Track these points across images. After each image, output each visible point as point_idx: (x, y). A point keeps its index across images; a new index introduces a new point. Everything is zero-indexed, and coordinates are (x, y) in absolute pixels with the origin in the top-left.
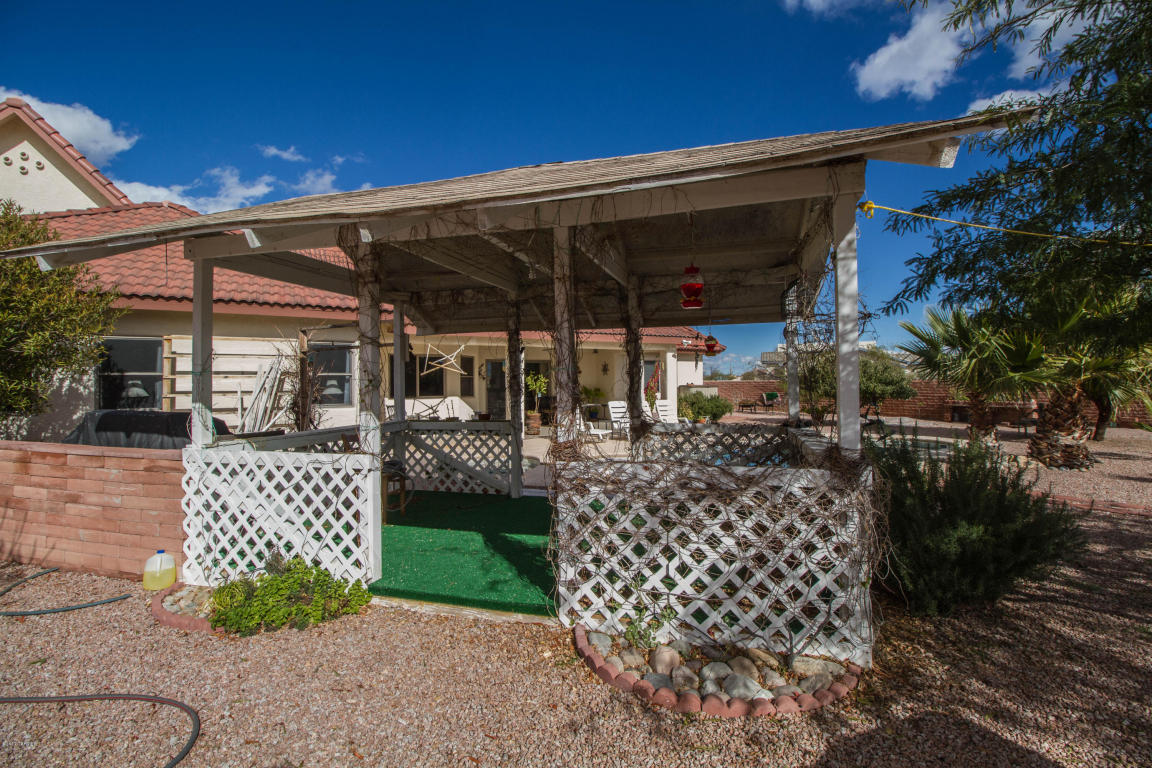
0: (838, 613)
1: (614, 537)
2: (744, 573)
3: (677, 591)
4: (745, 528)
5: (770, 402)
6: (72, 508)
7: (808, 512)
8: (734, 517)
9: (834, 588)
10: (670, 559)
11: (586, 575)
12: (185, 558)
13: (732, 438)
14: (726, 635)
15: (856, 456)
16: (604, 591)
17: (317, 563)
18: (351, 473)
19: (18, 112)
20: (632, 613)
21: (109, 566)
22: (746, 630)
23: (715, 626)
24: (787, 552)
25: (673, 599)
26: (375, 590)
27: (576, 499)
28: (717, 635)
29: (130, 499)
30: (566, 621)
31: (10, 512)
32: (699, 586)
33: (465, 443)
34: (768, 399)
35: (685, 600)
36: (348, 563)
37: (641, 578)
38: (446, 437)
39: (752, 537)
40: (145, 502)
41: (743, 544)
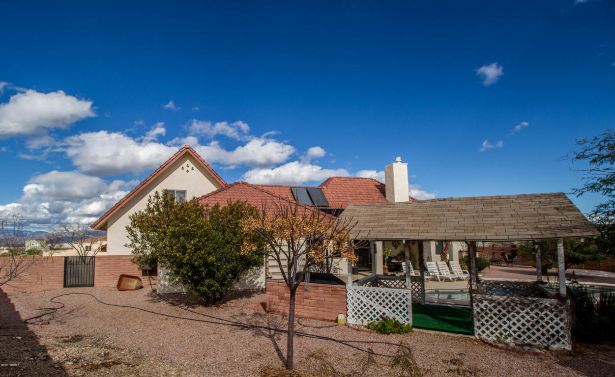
0: (561, 336)
1: (492, 315)
2: (533, 326)
3: (513, 329)
4: (532, 314)
5: (511, 260)
6: (306, 300)
7: (551, 310)
8: (529, 311)
9: (559, 330)
10: (510, 321)
11: (483, 325)
12: (347, 316)
13: (514, 286)
14: (528, 341)
15: (565, 296)
16: (489, 329)
17: (394, 319)
18: (405, 294)
19: (188, 150)
20: (499, 335)
21: (320, 317)
22: (534, 340)
23: (524, 339)
24: (546, 320)
25: (511, 331)
26: (413, 326)
27: (480, 304)
28: (525, 341)
29: (328, 299)
30: (478, 337)
31: (283, 301)
32: (519, 328)
33: (400, 284)
34: (509, 258)
35: (515, 332)
36: (405, 319)
37: (500, 326)
38: (393, 281)
39: (535, 316)
40: (333, 300)
41: (532, 318)
